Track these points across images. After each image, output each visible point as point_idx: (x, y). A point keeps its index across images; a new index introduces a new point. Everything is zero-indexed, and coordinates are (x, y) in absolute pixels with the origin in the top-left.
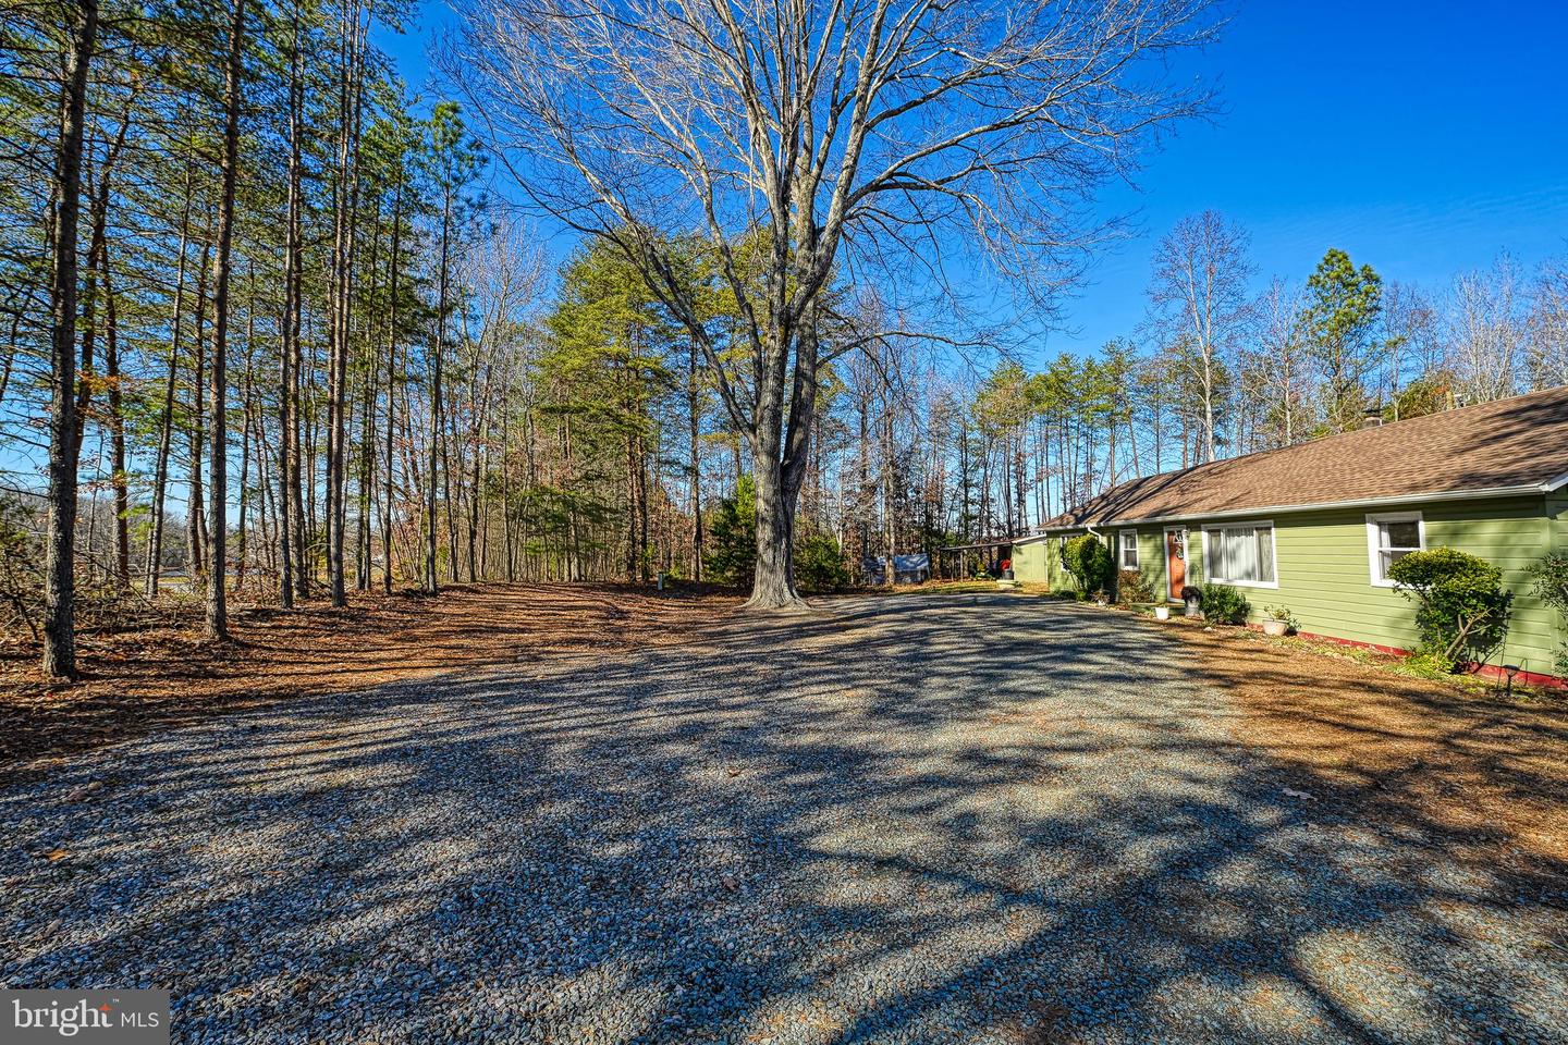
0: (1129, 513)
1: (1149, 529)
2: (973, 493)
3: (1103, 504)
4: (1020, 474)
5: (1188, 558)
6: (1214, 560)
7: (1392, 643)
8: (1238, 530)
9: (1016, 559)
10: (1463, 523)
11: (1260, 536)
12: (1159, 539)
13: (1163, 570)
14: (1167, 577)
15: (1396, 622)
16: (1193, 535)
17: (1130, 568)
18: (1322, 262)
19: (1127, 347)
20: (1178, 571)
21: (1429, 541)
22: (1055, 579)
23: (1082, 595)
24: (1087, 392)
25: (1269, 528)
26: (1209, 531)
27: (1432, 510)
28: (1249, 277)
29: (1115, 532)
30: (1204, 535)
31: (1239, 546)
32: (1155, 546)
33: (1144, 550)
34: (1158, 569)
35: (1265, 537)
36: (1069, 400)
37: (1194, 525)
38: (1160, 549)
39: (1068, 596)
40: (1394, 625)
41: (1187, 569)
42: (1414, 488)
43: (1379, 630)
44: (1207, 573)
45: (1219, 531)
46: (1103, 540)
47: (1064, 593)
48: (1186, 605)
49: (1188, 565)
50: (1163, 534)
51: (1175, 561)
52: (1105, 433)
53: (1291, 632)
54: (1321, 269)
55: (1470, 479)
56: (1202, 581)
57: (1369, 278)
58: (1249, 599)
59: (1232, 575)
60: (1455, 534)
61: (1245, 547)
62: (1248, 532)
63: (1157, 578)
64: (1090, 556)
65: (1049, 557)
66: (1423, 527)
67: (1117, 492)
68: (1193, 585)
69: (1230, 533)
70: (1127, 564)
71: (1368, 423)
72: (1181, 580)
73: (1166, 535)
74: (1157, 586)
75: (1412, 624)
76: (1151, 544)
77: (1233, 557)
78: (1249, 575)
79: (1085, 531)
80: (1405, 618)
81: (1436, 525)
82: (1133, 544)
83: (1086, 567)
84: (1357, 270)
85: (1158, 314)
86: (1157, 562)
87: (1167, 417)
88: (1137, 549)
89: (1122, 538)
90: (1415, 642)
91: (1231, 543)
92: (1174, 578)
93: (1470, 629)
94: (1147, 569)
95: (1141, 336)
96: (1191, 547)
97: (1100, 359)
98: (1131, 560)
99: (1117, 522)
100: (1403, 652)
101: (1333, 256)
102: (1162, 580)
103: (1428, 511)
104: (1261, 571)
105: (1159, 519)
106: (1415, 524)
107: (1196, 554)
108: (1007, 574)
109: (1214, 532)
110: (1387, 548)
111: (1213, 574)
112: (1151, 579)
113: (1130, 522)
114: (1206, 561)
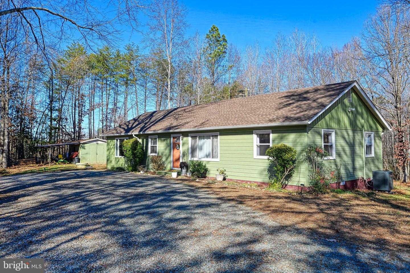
0: (153, 128)
1: (164, 135)
2: (55, 114)
3: (137, 123)
4: (81, 105)
5: (181, 149)
6: (193, 150)
7: (260, 180)
8: (204, 136)
9: (81, 152)
10: (284, 134)
11: (213, 139)
12: (168, 140)
13: (170, 155)
14: (171, 159)
15: (262, 172)
16: (185, 139)
17: (154, 154)
18: (211, 29)
19: (136, 48)
20: (177, 156)
21: (273, 141)
22: (111, 162)
23: (130, 169)
24: (117, 67)
25: (217, 136)
26: (192, 137)
27: (275, 129)
28: (187, 28)
29: (146, 137)
30: (190, 139)
31: (204, 144)
32: (167, 144)
33: (161, 146)
34: (168, 155)
35: (215, 140)
36: (107, 70)
37: (186, 134)
38: (169, 145)
39: (120, 170)
40: (261, 173)
41: (181, 155)
42: (270, 121)
43: (255, 176)
44: (190, 156)
45: (196, 137)
46: (140, 141)
47: (117, 168)
48: (182, 171)
49: (181, 152)
50: (170, 138)
51: (176, 151)
52: (122, 89)
53: (224, 179)
54: (210, 32)
55: (287, 118)
56: (188, 159)
57: (225, 40)
58: (208, 166)
59: (200, 156)
60: (282, 138)
61: (207, 144)
62: (208, 137)
63: (167, 159)
64: (135, 149)
65: (108, 150)
66: (272, 136)
67: (142, 118)
68: (184, 161)
69: (201, 138)
70: (151, 153)
71: (240, 96)
72: (178, 159)
73: (172, 139)
74: (166, 163)
75: (266, 172)
76: (165, 143)
77: (201, 148)
78: (207, 156)
79: (131, 137)
80: (264, 170)
81: (276, 135)
82: (155, 143)
83: (134, 154)
84: (221, 36)
85: (151, 36)
86: (167, 151)
87: (149, 85)
88: (157, 145)
89: (150, 140)
90: (267, 180)
91: (200, 142)
92: (175, 158)
93: (289, 172)
94: (162, 154)
95: (144, 44)
96: (183, 144)
97: (123, 52)
98: (154, 150)
99: (148, 132)
100: (264, 183)
101: (214, 28)
102: (169, 160)
103: (273, 130)
104: (212, 154)
105: (171, 131)
106: (269, 135)
107: (185, 148)
108: (76, 160)
109: (194, 137)
110: (259, 144)
111: (193, 156)
112: (164, 159)
113: (156, 132)
114: (190, 151)
